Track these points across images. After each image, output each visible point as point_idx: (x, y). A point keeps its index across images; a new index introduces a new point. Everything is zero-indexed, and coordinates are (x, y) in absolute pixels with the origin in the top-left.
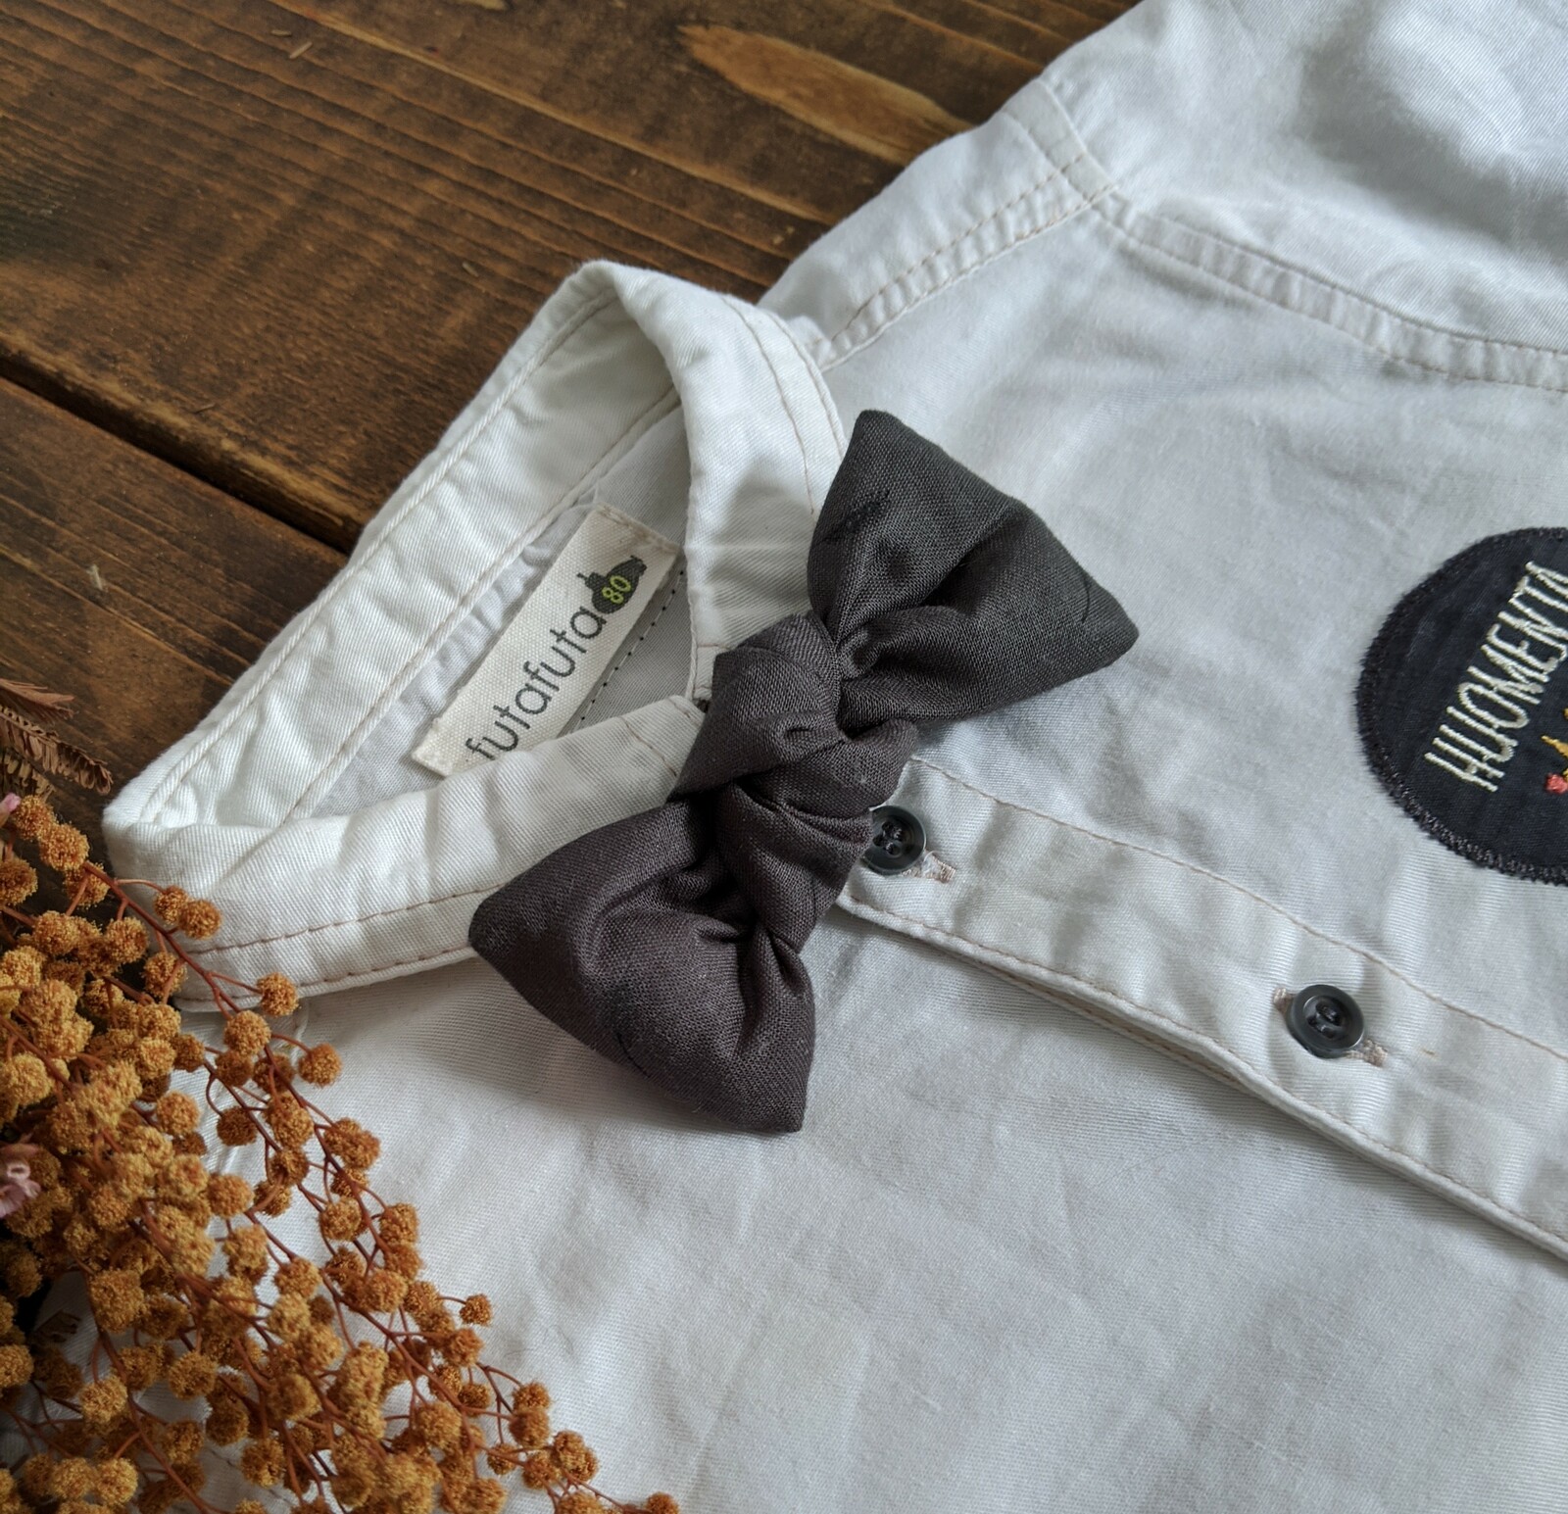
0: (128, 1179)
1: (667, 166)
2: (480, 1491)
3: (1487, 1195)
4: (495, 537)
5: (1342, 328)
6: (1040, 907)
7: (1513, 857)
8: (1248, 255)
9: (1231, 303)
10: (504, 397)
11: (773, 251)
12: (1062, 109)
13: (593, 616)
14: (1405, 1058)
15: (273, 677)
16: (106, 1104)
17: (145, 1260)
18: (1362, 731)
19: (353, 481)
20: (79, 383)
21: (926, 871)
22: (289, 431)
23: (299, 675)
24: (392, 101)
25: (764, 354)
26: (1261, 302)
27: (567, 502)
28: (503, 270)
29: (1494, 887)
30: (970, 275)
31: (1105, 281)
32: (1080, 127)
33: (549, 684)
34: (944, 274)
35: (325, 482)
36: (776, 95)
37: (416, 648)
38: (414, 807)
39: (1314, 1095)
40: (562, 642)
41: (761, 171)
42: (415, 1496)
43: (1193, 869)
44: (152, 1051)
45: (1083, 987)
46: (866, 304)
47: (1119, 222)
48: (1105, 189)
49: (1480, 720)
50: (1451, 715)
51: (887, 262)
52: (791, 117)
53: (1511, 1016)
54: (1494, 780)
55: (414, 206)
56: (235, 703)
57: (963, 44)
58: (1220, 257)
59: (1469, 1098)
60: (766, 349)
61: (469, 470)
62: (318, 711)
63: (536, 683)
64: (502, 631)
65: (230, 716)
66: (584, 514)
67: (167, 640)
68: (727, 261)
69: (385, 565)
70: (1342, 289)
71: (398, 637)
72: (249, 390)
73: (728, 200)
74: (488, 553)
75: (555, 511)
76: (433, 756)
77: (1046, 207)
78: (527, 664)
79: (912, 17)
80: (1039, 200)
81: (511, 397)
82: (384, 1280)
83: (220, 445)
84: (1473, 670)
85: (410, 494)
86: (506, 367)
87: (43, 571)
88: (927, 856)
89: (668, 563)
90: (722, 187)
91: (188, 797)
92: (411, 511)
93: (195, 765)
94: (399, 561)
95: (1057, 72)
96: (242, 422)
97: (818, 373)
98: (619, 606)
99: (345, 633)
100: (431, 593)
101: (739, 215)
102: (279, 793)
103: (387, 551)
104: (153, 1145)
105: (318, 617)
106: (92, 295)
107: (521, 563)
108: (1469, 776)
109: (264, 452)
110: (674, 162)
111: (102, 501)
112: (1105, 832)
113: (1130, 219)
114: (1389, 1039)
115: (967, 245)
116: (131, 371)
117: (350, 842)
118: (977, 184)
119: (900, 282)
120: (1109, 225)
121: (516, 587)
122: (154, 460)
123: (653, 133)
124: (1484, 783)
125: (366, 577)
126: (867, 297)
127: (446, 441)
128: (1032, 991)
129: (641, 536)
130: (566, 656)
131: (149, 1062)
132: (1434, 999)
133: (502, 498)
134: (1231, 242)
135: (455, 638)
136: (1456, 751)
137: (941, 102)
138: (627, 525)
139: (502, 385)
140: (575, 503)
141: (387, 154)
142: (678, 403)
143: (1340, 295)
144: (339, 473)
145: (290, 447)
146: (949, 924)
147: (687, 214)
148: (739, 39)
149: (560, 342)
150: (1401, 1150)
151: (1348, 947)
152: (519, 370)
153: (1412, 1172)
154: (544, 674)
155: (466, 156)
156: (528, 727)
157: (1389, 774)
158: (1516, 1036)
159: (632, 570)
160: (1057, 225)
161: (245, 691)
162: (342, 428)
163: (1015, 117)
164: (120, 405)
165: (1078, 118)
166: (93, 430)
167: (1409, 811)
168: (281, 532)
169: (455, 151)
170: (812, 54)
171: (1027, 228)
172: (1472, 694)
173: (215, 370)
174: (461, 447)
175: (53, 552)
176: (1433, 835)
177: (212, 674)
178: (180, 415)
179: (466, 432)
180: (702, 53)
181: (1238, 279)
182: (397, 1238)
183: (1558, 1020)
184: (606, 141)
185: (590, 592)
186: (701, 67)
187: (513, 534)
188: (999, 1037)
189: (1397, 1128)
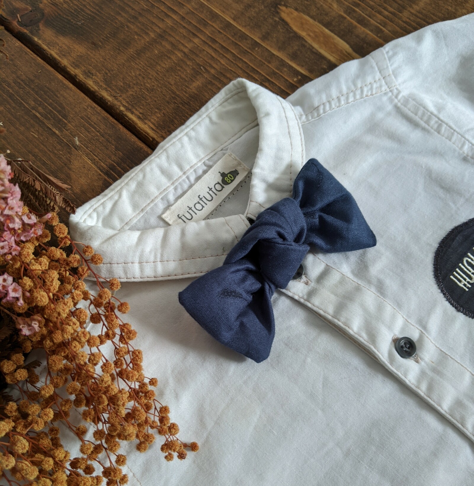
0: (66, 333)
1: (267, 49)
2: (148, 437)
3: (440, 406)
4: (197, 156)
5: (454, 143)
6: (333, 298)
7: (468, 311)
8: (432, 116)
9: (424, 129)
10: (207, 113)
11: (293, 83)
12: (387, 59)
13: (221, 185)
14: (425, 362)
15: (125, 184)
16: (64, 311)
17: (65, 352)
18: (434, 265)
19: (157, 128)
20: (81, 79)
21: (302, 281)
22: (141, 108)
23: (133, 186)
24: (188, 11)
25: (286, 117)
26: (432, 131)
27: (219, 149)
28: (213, 71)
29: (461, 318)
30: (350, 105)
31: (389, 114)
32: (391, 65)
33: (204, 203)
34: (343, 102)
35: (149, 126)
36: (303, 34)
37: (168, 184)
38: (160, 232)
39: (398, 368)
40: (211, 191)
41: (294, 57)
42: (131, 435)
43: (378, 296)
44: (77, 295)
45: (340, 324)
46: (318, 107)
47: (396, 97)
48: (395, 86)
49: (468, 269)
50: (460, 266)
51: (327, 95)
52: (306, 42)
53: (457, 356)
54: (468, 288)
55: (190, 45)
56: (113, 190)
57: (361, 30)
58: (424, 114)
59: (441, 377)
60: (287, 115)
61: (193, 134)
62: (137, 197)
63: (201, 202)
64: (194, 185)
65: (111, 193)
66: (224, 154)
67: (95, 165)
68: (279, 83)
69: (164, 158)
70: (457, 132)
71: (164, 180)
72: (131, 93)
73: (283, 64)
74: (194, 160)
75: (216, 151)
76: (167, 217)
77: (376, 88)
78: (199, 195)
79: (348, 18)
80: (375, 86)
81: (209, 113)
82: (132, 373)
83: (119, 108)
84: (469, 254)
85: (174, 137)
86: (209, 104)
87: (61, 136)
88: (303, 276)
89: (245, 174)
90: (282, 59)
91: (95, 215)
92: (174, 143)
93: (98, 206)
94: (168, 157)
95: (388, 47)
96: (127, 102)
97: (300, 125)
98: (230, 183)
99: (148, 176)
100: (175, 169)
101: (285, 69)
102: (121, 220)
103: (165, 153)
104: (75, 324)
105: (141, 169)
106: (89, 53)
107: (203, 165)
108: (461, 285)
109: (132, 113)
110: (269, 49)
111: (82, 118)
112: (355, 280)
113: (400, 97)
114: (422, 356)
115: (351, 95)
116: (97, 79)
117: (140, 240)
118: (357, 76)
119: (329, 102)
120: (394, 97)
121: (200, 172)
122: (99, 108)
123: (265, 38)
124: (465, 288)
125: (157, 160)
126: (319, 104)
127: (188, 123)
128: (325, 321)
129: (239, 164)
130: (211, 195)
131: (75, 298)
132: (437, 347)
133: (200, 144)
134: (428, 110)
135: (180, 184)
136: (459, 277)
137: (351, 47)
138: (236, 160)
139: (207, 110)
140: (222, 150)
141: (184, 27)
142: (258, 125)
143: (456, 133)
144: (154, 124)
145: (140, 113)
146: (305, 297)
147: (270, 66)
148: (296, 13)
149: (226, 100)
150: (419, 388)
151: (417, 327)
152: (213, 106)
153: (420, 395)
154: (204, 199)
155: (207, 33)
156: (196, 214)
157: (439, 280)
158: (458, 362)
159: (235, 173)
160: (378, 94)
161: (116, 187)
162: (157, 110)
163: (373, 58)
164: (92, 89)
165: (391, 63)
166: (82, 95)
167: (442, 291)
168: (134, 138)
169: (205, 31)
170: (316, 23)
171: (369, 93)
172: (467, 261)
173: (122, 84)
174: (192, 126)
175: (65, 130)
176: (448, 300)
177: (106, 178)
178: (109, 96)
179: (194, 122)
180: (284, 15)
181: (427, 122)
182: (137, 361)
183: (470, 360)
184: (250, 37)
185: (221, 178)
186: (283, 20)
187: (202, 156)
188: (313, 333)
189: (419, 381)
